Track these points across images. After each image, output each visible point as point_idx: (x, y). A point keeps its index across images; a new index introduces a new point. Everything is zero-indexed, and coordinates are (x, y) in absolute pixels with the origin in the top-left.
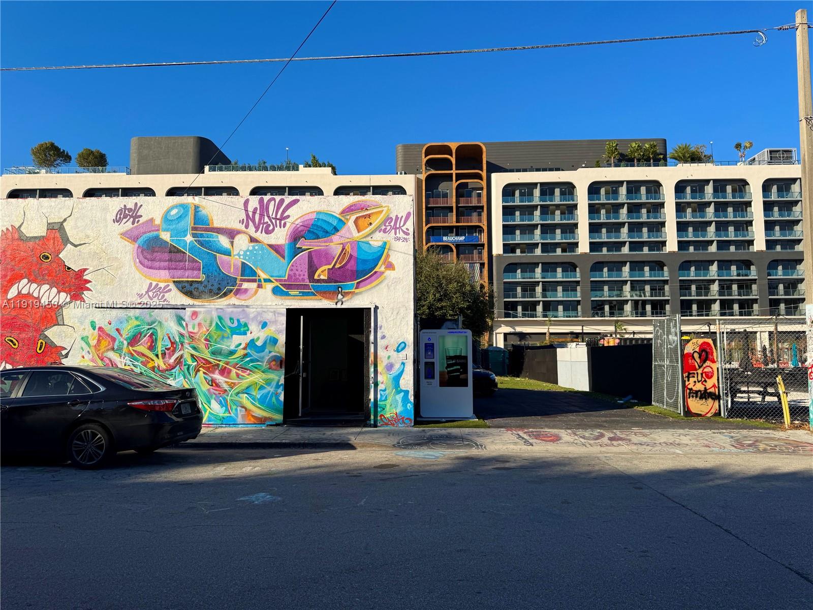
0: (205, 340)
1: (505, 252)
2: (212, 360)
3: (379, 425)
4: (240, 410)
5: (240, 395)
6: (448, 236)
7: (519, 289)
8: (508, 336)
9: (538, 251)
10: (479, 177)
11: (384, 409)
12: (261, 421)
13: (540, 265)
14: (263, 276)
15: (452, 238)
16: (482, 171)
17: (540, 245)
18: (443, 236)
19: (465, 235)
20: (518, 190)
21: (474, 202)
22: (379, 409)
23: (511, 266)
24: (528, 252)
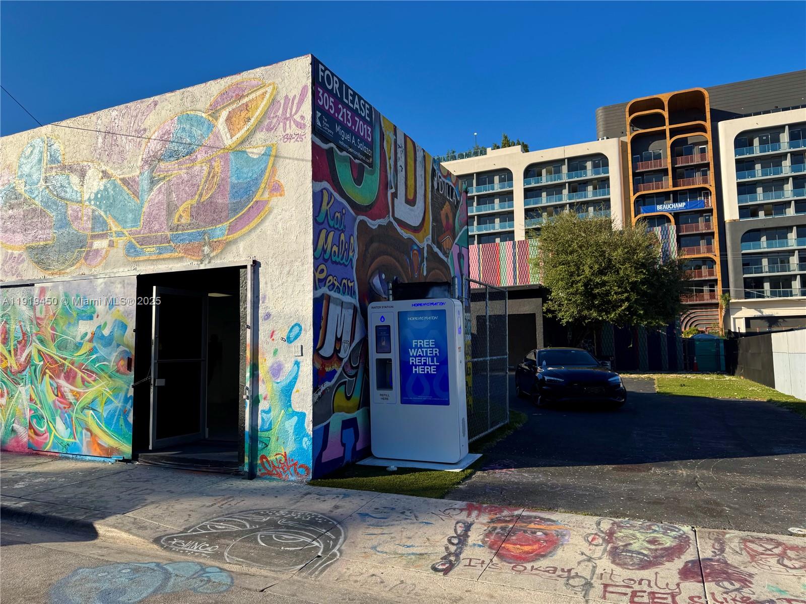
0: (52, 330)
1: (741, 216)
2: (57, 358)
3: (258, 473)
4: (85, 435)
5: (86, 411)
6: (663, 204)
7: (765, 262)
8: (751, 321)
9: (791, 212)
10: (703, 129)
11: (267, 446)
12: (109, 452)
13: (795, 228)
14: (114, 227)
15: (669, 206)
16: (705, 120)
17: (793, 203)
18: (657, 204)
19: (686, 201)
20: (758, 138)
21: (697, 160)
22: (260, 446)
23: (751, 233)
24: (776, 214)
